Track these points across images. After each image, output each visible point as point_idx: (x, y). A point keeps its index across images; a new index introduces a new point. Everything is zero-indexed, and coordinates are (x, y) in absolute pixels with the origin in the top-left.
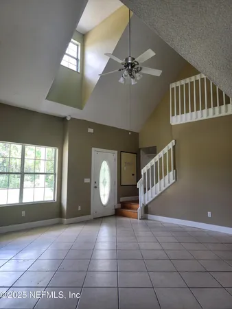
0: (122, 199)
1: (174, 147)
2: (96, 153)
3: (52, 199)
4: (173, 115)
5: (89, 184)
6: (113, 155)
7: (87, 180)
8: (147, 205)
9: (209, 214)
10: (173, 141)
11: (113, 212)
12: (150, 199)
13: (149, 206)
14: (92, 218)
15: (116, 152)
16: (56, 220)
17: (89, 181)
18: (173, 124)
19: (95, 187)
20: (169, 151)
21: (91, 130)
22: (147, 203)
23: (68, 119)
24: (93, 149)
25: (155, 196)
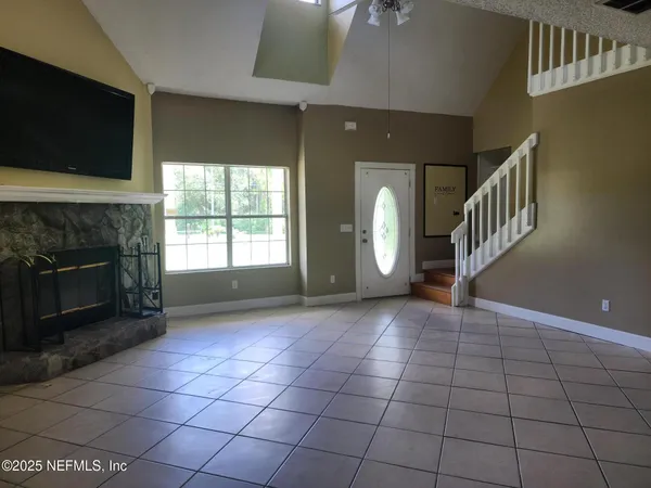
0: (426, 265)
1: (534, 150)
2: (363, 172)
3: (284, 261)
4: (535, 72)
5: (352, 235)
6: (406, 174)
7: (345, 228)
8: (474, 279)
9: (605, 305)
10: (533, 136)
11: (406, 290)
12: (480, 267)
13: (478, 281)
14: (359, 299)
15: (412, 167)
16: (293, 298)
17: (351, 230)
18: (533, 94)
19: (365, 241)
20: (523, 160)
21: (351, 126)
22: (473, 274)
23: (303, 108)
24: (358, 164)
25: (489, 260)
